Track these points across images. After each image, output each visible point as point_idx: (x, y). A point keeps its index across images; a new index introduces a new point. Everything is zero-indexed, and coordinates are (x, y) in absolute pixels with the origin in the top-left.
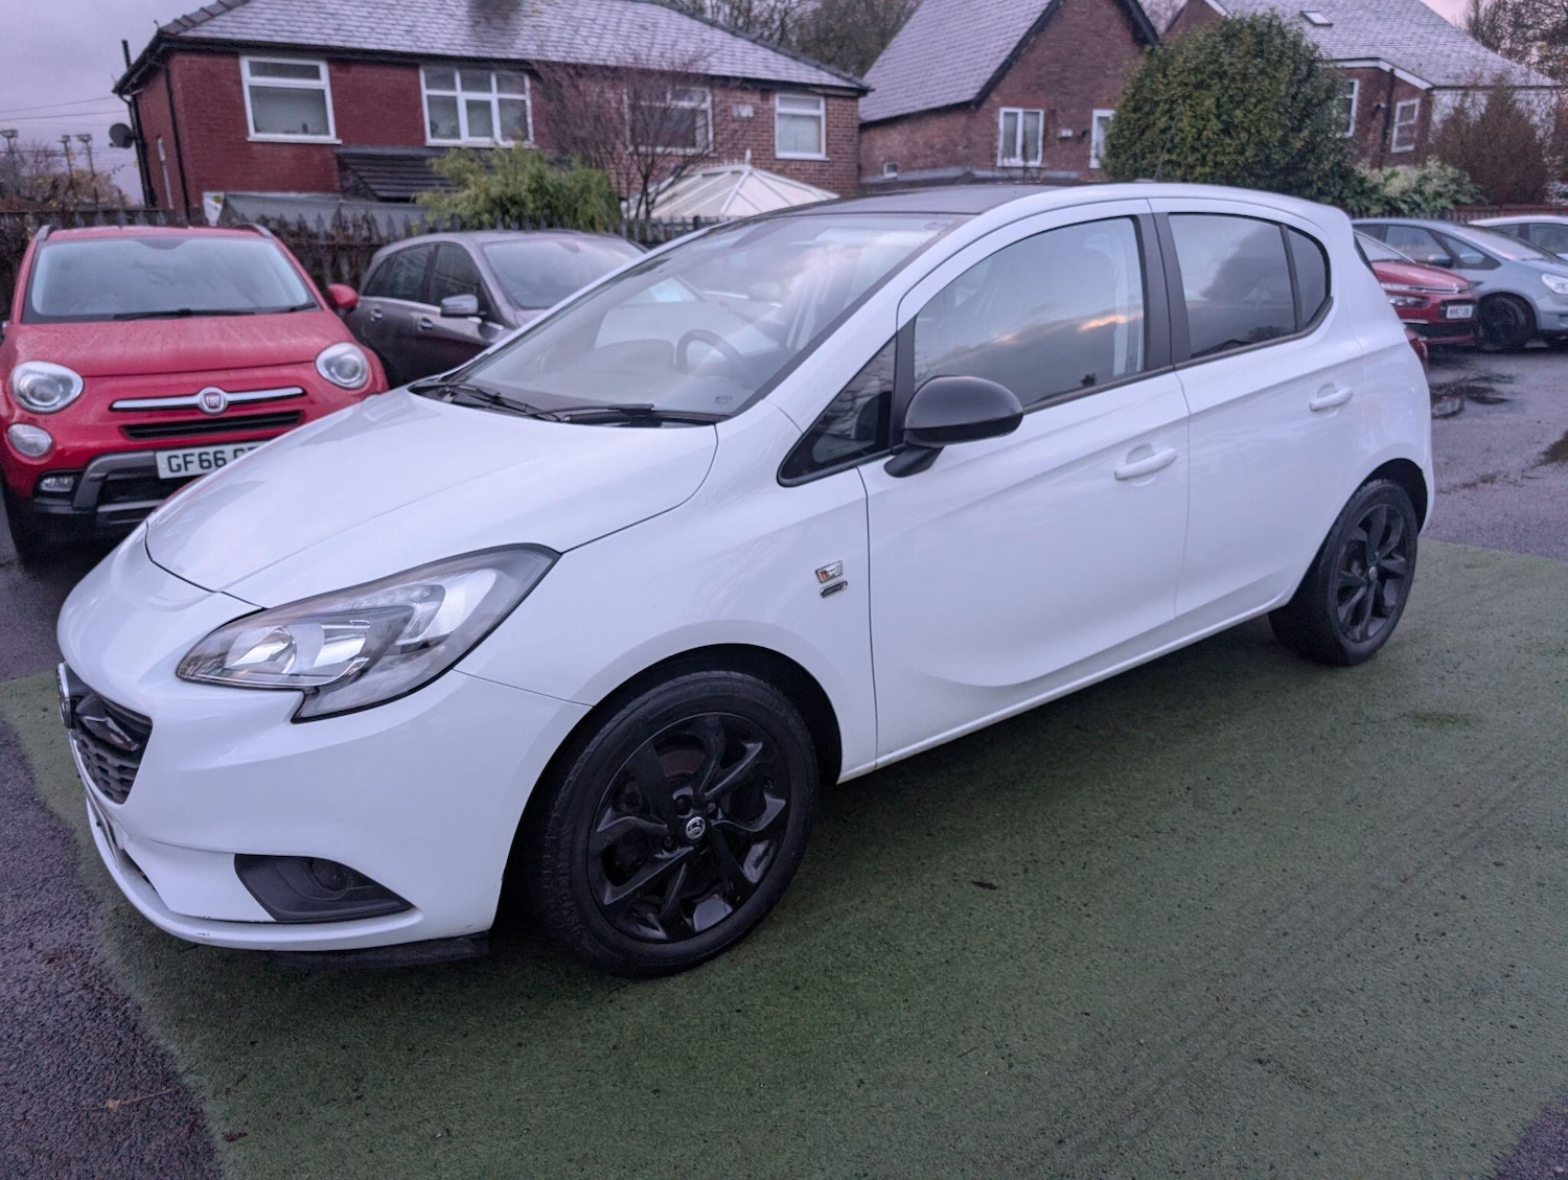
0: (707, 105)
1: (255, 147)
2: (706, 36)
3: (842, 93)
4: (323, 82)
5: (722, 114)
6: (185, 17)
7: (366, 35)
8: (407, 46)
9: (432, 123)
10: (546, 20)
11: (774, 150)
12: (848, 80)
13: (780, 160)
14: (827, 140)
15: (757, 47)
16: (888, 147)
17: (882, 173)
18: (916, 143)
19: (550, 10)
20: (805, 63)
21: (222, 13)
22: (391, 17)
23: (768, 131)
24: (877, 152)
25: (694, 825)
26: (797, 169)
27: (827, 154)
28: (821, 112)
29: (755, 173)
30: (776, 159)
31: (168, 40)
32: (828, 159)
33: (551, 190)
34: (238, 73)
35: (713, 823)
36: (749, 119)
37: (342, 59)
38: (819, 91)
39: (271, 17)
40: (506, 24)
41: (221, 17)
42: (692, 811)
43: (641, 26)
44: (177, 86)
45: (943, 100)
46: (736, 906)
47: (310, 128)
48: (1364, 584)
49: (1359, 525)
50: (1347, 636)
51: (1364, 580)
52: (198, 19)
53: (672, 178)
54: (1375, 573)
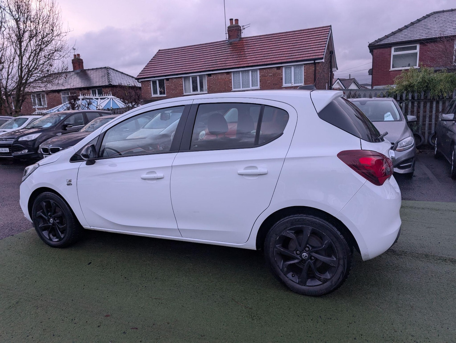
1: (391, 73)
4: (417, 51)
7: (437, 33)
8: (452, 34)
25: (51, 220)
34: (391, 52)
37: (424, 42)
39: (406, 34)
41: (391, 37)
44: (374, 58)
47: (411, 64)
48: (298, 259)
49: (289, 230)
50: (287, 277)
51: (298, 256)
52: (383, 39)
54: (306, 256)
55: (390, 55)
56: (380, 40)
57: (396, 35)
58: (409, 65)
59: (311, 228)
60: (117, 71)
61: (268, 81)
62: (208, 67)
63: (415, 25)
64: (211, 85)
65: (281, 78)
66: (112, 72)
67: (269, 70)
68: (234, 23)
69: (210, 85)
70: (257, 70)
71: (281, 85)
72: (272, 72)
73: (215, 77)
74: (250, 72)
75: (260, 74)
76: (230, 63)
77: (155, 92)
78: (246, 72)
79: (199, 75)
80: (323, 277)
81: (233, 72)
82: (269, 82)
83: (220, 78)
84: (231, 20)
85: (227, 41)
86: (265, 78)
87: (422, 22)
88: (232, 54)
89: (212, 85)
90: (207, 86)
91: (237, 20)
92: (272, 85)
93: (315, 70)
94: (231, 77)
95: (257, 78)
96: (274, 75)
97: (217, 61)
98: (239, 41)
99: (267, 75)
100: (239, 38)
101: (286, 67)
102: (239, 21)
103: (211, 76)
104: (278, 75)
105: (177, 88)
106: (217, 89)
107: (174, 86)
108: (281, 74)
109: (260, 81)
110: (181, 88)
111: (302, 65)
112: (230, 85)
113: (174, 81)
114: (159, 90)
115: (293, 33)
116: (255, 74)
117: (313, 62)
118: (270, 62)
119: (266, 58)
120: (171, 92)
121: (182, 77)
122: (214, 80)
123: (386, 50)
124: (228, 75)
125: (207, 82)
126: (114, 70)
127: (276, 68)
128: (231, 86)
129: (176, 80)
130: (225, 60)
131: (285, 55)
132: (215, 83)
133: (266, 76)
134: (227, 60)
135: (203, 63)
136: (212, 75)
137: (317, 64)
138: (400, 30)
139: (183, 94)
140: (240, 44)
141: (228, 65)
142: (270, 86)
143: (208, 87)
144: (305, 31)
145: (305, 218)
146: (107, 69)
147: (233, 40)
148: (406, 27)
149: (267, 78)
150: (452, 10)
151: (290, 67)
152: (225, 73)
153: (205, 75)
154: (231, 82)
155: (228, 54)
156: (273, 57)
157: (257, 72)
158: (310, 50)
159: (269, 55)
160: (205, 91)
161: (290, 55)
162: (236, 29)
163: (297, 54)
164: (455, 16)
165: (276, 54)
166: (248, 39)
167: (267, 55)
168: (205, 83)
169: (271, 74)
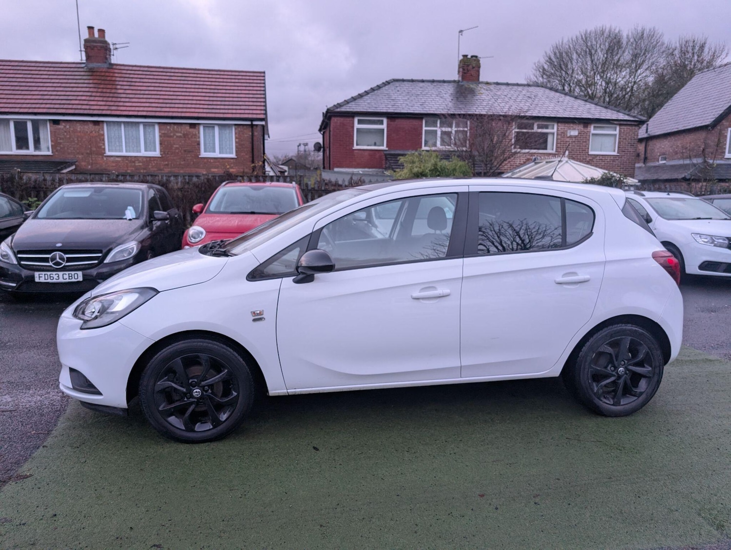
0: (555, 130)
1: (355, 151)
2: (561, 100)
3: (629, 123)
4: (384, 126)
5: (562, 135)
6: (338, 104)
7: (404, 107)
8: (420, 111)
9: (425, 141)
10: (484, 96)
11: (588, 151)
12: (634, 117)
13: (591, 155)
14: (619, 145)
15: (587, 103)
16: (663, 148)
17: (658, 161)
18: (678, 146)
19: (487, 93)
20: (612, 109)
21: (351, 102)
22: (416, 99)
23: (585, 142)
24: (656, 151)
25: (197, 392)
26: (599, 159)
27: (618, 153)
28: (617, 132)
29: (569, 162)
30: (589, 155)
31: (330, 113)
32: (618, 155)
33: (440, 170)
34: (353, 123)
35: (205, 393)
36: (575, 137)
37: (392, 116)
38: (615, 122)
39: (369, 102)
40: (465, 99)
41: (351, 103)
42: (196, 387)
43: (528, 97)
44: (331, 129)
45: (694, 125)
46: (214, 427)
47: (377, 144)
48: (614, 376)
49: (606, 344)
50: (601, 401)
51: (614, 373)
52: (343, 104)
53: (533, 163)
54: (623, 371)
55: (353, 127)
56: (339, 105)
57: (356, 101)
58: (375, 144)
59: (630, 338)
61: (174, 144)
62: (51, 106)
63: (376, 92)
64: (59, 141)
65: (197, 143)
67: (175, 127)
68: (96, 35)
69: (57, 141)
70: (153, 124)
71: (198, 153)
72: (181, 131)
73: (68, 127)
74: (142, 127)
75: (160, 132)
76: (98, 105)
78: (132, 126)
79: (33, 121)
80: (638, 390)
81: (107, 122)
82: (177, 146)
83: (79, 129)
84: (91, 28)
85: (83, 65)
86: (169, 139)
88: (100, 90)
89: (62, 141)
90: (52, 141)
91: (102, 32)
92: (182, 151)
93: (253, 135)
94: (103, 130)
95: (154, 138)
96: (185, 136)
97: (70, 98)
98: (108, 68)
99: (172, 134)
100: (108, 63)
101: (206, 126)
102: (106, 34)
103: (59, 124)
104: (192, 137)
106: (74, 150)
108: (198, 135)
109: (161, 144)
111: (231, 125)
112: (101, 145)
116: (149, 131)
117: (249, 123)
118: (179, 115)
119: (168, 105)
123: (348, 120)
124: (97, 127)
125: (50, 133)
127: (189, 125)
130: (88, 98)
131: (201, 106)
132: (70, 138)
133: (171, 137)
134: (92, 99)
136: (61, 122)
137: (254, 127)
138: (360, 96)
140: (110, 74)
141: (95, 109)
142: (178, 153)
143: (53, 144)
147: (95, 64)
148: (367, 93)
149: (172, 139)
150: (412, 81)
151: (212, 126)
152: (89, 123)
153: (46, 120)
154: (103, 140)
155: (91, 90)
156: (181, 106)
157: (154, 129)
158: (241, 103)
159: (173, 101)
160: (46, 150)
161: (210, 107)
162: (101, 47)
163: (222, 107)
164: (417, 88)
165: (186, 102)
166: (126, 68)
167: (170, 101)
168: (46, 135)
169: (179, 134)
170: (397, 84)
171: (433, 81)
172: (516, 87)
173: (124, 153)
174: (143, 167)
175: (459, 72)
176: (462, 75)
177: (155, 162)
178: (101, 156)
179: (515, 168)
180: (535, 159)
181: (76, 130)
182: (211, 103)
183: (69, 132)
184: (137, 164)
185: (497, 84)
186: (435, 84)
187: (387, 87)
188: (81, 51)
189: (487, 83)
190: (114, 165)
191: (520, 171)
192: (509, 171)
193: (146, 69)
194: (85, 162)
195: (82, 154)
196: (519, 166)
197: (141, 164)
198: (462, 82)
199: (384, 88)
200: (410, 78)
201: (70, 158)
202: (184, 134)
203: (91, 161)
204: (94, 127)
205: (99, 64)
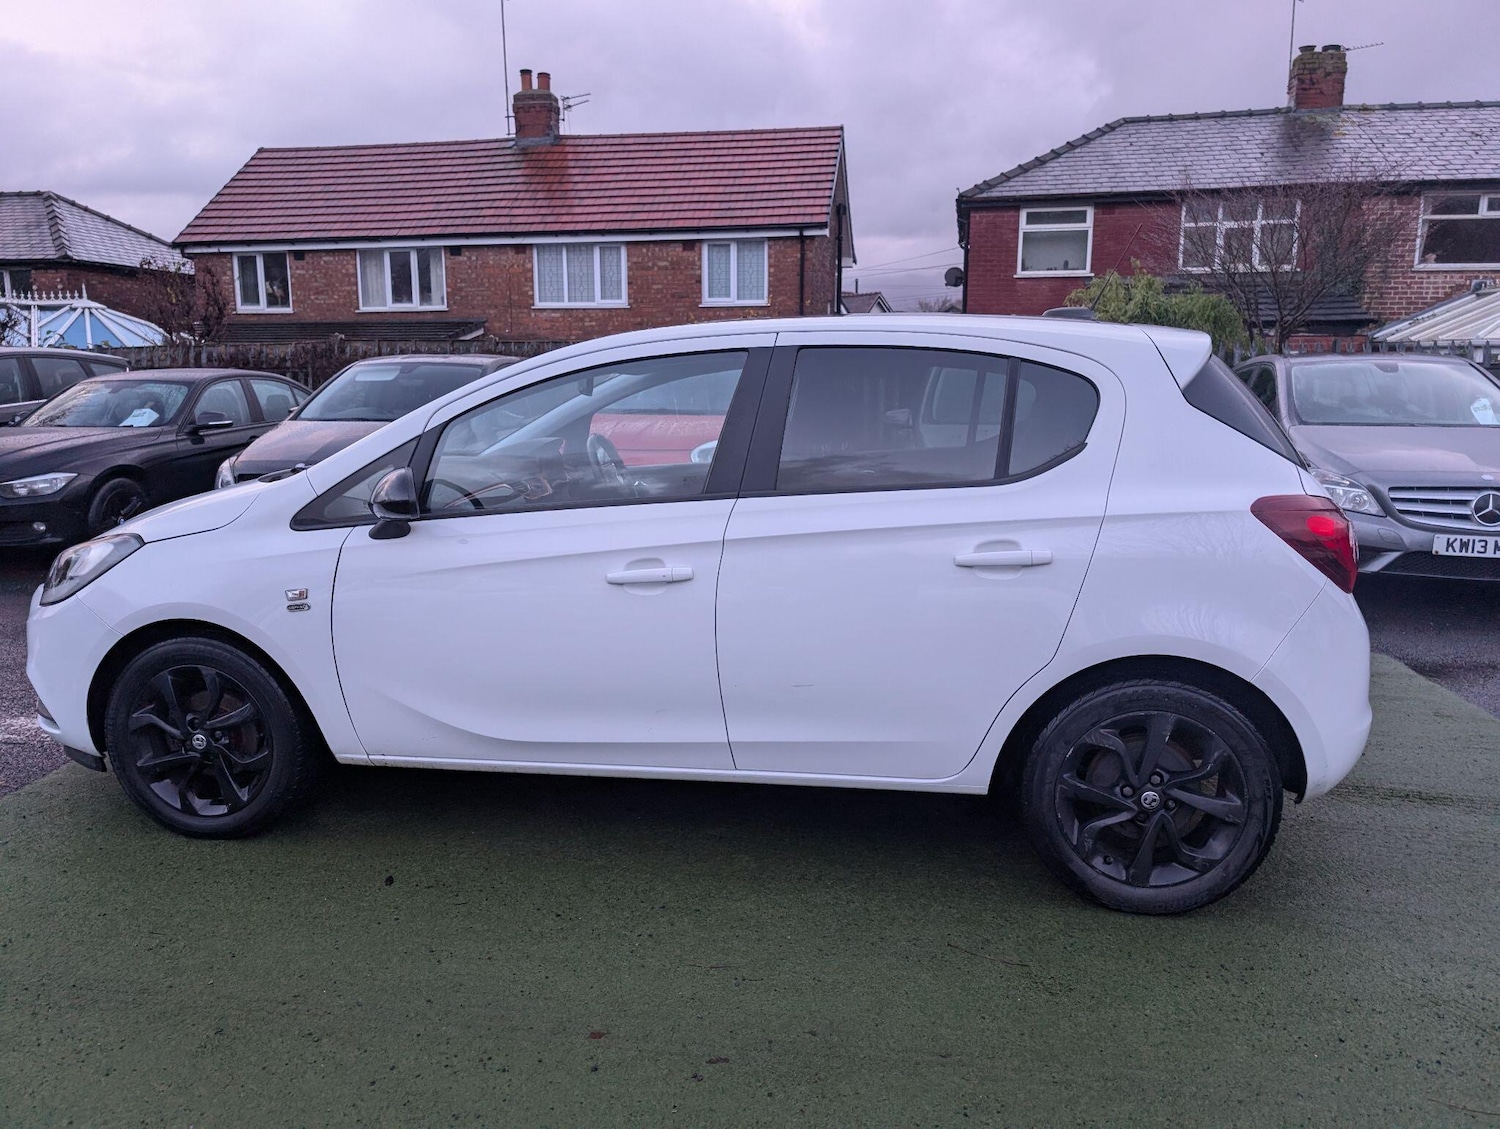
1: (1018, 283)
4: (1088, 225)
6: (983, 182)
8: (1175, 185)
9: (1186, 253)
10: (1348, 141)
19: (1359, 131)
21: (1019, 176)
22: (1172, 160)
25: (199, 740)
31: (969, 201)
34: (1017, 222)
35: (214, 744)
37: (1105, 202)
39: (1057, 173)
41: (1016, 179)
42: (200, 730)
44: (972, 237)
46: (230, 812)
47: (1070, 266)
48: (1129, 809)
49: (1104, 727)
50: (1093, 867)
51: (1129, 803)
52: (994, 183)
53: (1474, 296)
54: (1154, 800)
55: (1016, 231)
56: (988, 185)
57: (1029, 174)
58: (1066, 266)
59: (1173, 717)
60: (86, 209)
61: (654, 283)
62: (450, 222)
63: (1077, 150)
64: (459, 285)
65: (697, 279)
66: (65, 213)
67: (657, 249)
68: (535, 85)
69: (456, 285)
70: (618, 245)
71: (697, 300)
72: (668, 255)
73: (474, 258)
74: (597, 252)
75: (628, 261)
76: (526, 214)
77: (251, 296)
78: (581, 251)
79: (419, 250)
80: (1200, 856)
81: (538, 246)
82: (660, 286)
83: (491, 262)
84: (526, 73)
85: (512, 143)
86: (645, 273)
87: (1096, 145)
88: (533, 187)
89: (463, 285)
90: (448, 286)
91: (545, 77)
92: (668, 296)
93: (802, 260)
94: (531, 261)
95: (619, 273)
96: (675, 265)
97: (482, 204)
98: (552, 145)
99: (650, 264)
100: (552, 135)
101: (713, 244)
102: (551, 82)
103: (460, 254)
104: (686, 268)
105: (334, 284)
106: (483, 300)
107: (324, 281)
108: (698, 263)
109: (630, 284)
110: (348, 288)
111: (761, 241)
112: (528, 288)
113: (325, 262)
114: (267, 289)
115: (729, 137)
116: (611, 258)
117: (796, 233)
118: (663, 224)
119: (647, 208)
120: (312, 301)
121: (354, 250)
122: (470, 267)
123: (1008, 215)
124: (521, 256)
125: (446, 272)
126: (73, 204)
127: (681, 245)
128: (530, 293)
129: (332, 259)
130: (510, 204)
131: (708, 206)
132: (476, 279)
133: (648, 269)
134: (517, 204)
135: (432, 207)
136: (463, 250)
137: (808, 242)
138: (1040, 162)
139: (358, 308)
140: (556, 156)
141: (522, 223)
142: (660, 300)
143: (449, 290)
144: (764, 136)
145: (1156, 689)
146: (46, 199)
147: (530, 139)
148: (1056, 154)
149: (650, 272)
150: (1171, 119)
151: (724, 245)
152: (508, 249)
153: (440, 247)
154: (532, 281)
155: (519, 187)
156: (670, 207)
157: (619, 254)
158: (784, 195)
159: (657, 200)
160: (438, 304)
161: (724, 206)
162: (542, 106)
163: (747, 205)
164: (1181, 135)
165: (681, 199)
166: (583, 142)
167: (650, 200)
168: (439, 275)
169: (665, 263)
170: (1132, 128)
171: (1223, 115)
172: (1442, 113)
173: (566, 304)
174: (597, 328)
175: (1290, 88)
176: (1297, 94)
177: (619, 319)
178: (526, 311)
179: (1422, 310)
180: (1479, 287)
181: (488, 263)
182: (727, 198)
183: (476, 267)
184: (586, 324)
185: (1393, 108)
186: (1227, 121)
187: (1106, 137)
188: (508, 117)
189: (1365, 109)
190: (548, 325)
191: (1434, 316)
192: (1404, 316)
193: (617, 141)
194: (500, 321)
195: (496, 307)
196: (1433, 304)
197: (594, 323)
198: (1295, 111)
199: (1098, 141)
200: (1165, 113)
201: (476, 314)
202: (672, 263)
203: (509, 320)
204: (515, 256)
205: (537, 139)
